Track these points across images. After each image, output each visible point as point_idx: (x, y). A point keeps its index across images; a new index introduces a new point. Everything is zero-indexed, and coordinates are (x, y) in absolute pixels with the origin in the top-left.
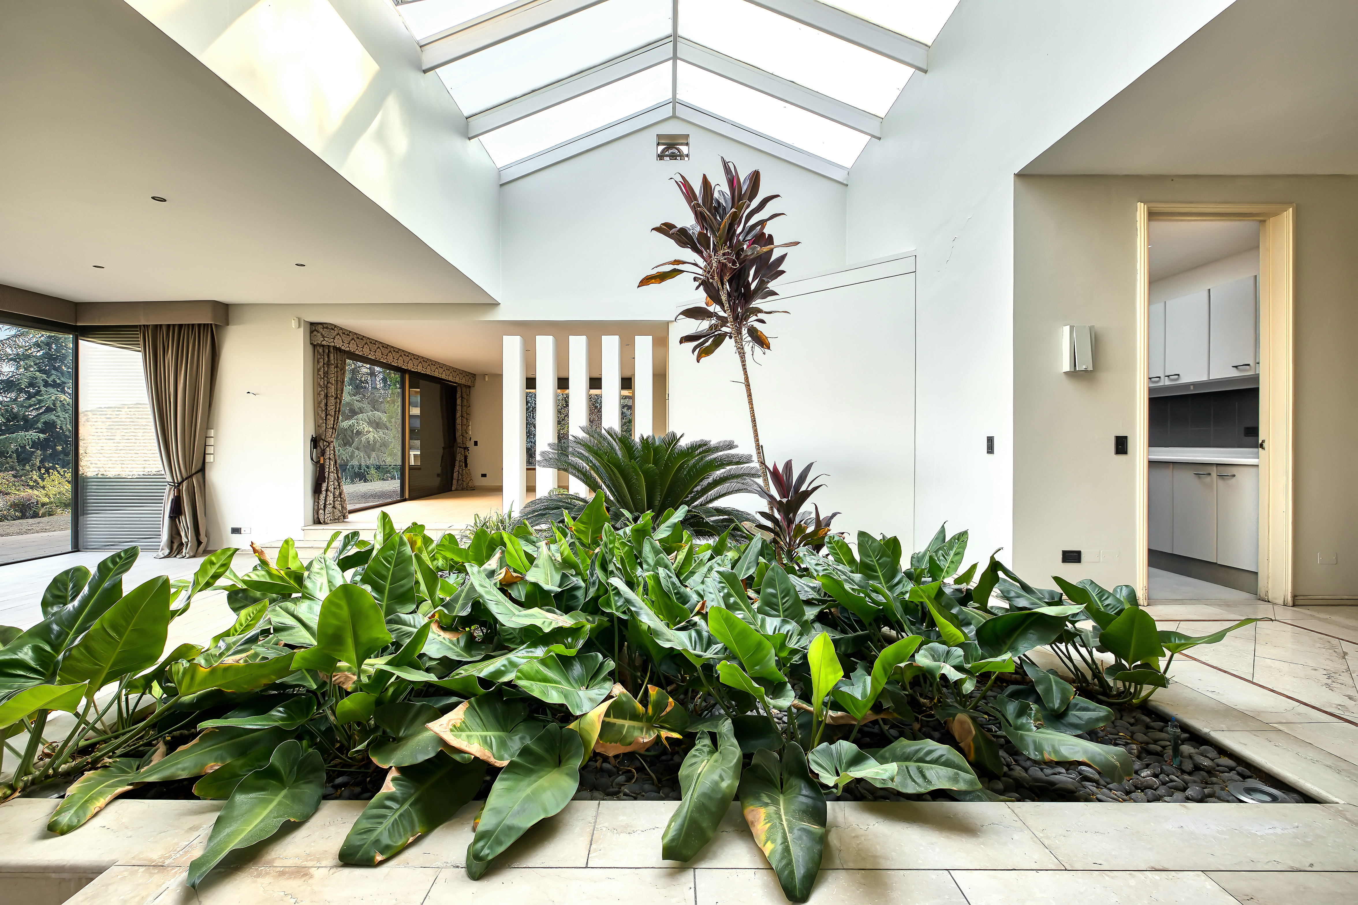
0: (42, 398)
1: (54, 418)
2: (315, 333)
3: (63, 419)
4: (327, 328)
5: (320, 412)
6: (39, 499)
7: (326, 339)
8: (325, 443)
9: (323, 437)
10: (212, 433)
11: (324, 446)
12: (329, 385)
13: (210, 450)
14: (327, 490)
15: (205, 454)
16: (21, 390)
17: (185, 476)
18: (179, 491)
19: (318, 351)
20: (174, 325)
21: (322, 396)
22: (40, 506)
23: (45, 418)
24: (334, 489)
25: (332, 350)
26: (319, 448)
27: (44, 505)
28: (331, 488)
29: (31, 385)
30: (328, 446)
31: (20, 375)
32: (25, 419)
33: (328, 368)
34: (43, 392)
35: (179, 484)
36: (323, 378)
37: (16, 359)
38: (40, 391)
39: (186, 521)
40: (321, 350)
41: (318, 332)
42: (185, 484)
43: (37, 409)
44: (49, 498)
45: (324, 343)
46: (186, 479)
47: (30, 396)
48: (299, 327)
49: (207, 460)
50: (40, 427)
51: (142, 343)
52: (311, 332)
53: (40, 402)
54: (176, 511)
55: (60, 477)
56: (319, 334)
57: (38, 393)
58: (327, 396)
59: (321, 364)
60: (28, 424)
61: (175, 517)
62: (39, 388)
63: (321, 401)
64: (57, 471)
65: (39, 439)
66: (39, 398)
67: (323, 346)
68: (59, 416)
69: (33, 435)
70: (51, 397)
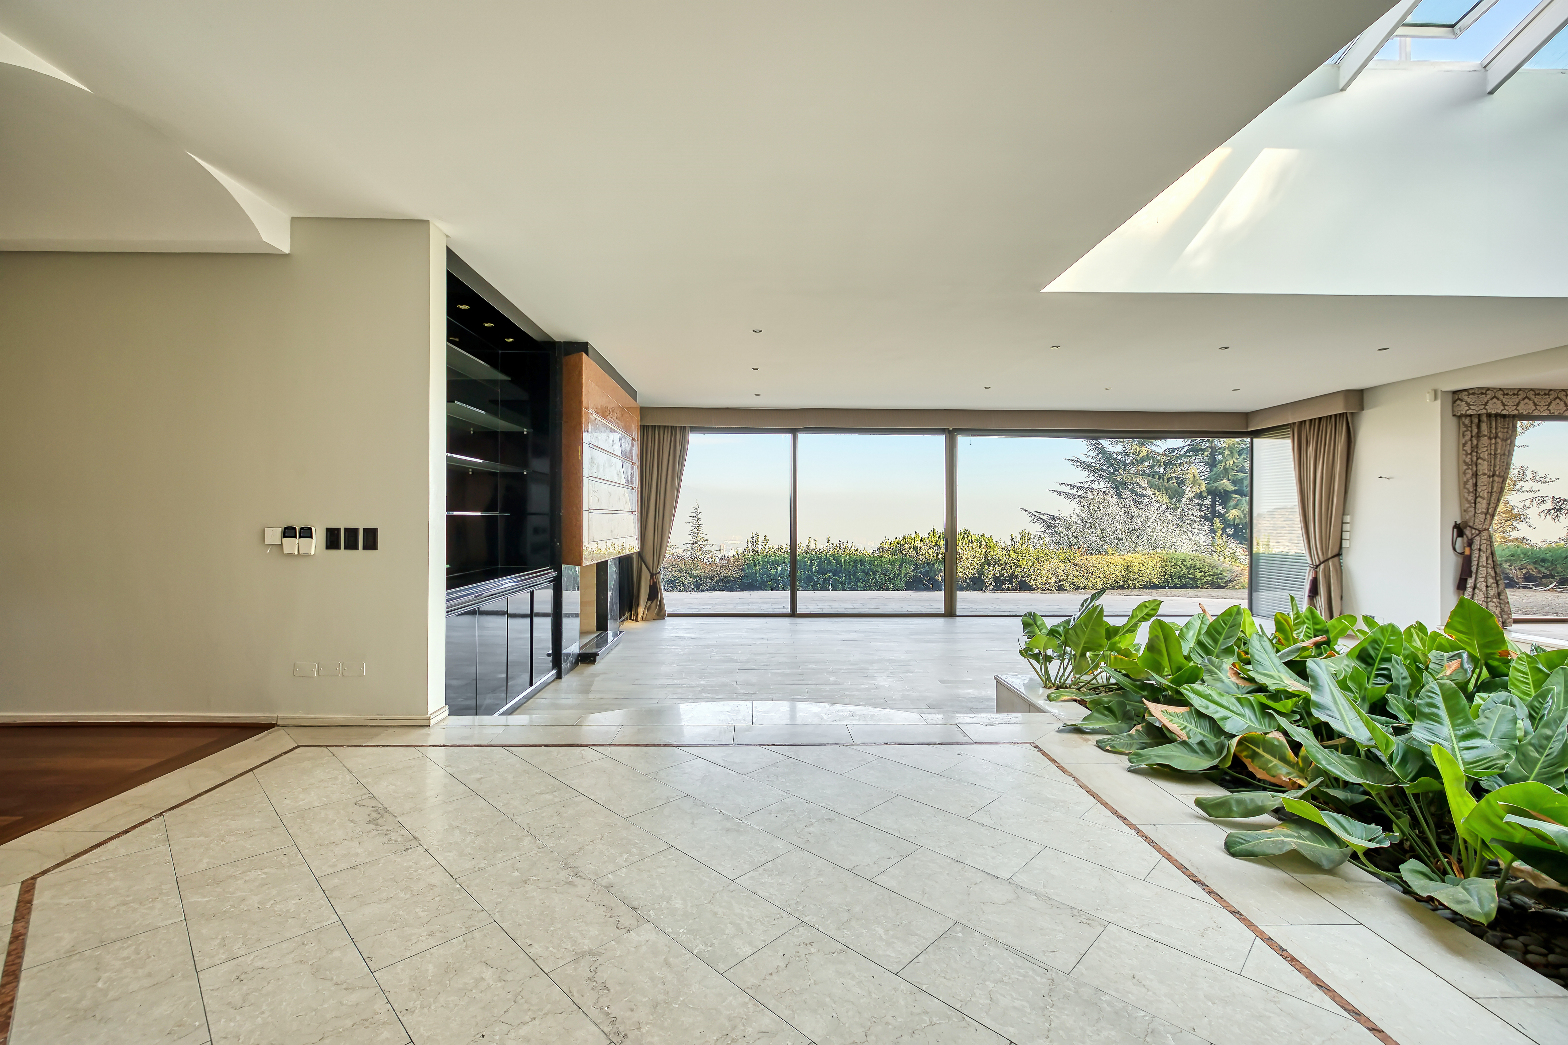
2: (1458, 402)
4: (1473, 394)
5: (1466, 495)
7: (1472, 407)
8: (1474, 531)
9: (1471, 524)
10: (1348, 519)
11: (1472, 534)
12: (1480, 461)
13: (1346, 535)
14: (1475, 588)
15: (1341, 539)
17: (1322, 559)
18: (1316, 573)
19: (1464, 423)
20: (1315, 419)
21: (1469, 476)
24: (1487, 586)
25: (1484, 418)
26: (1465, 536)
28: (1482, 585)
30: (1478, 535)
33: (1478, 441)
35: (1317, 566)
36: (1471, 454)
39: (1321, 600)
40: (1467, 421)
41: (1462, 400)
42: (1322, 567)
45: (1470, 412)
46: (1323, 562)
48: (1436, 399)
49: (1343, 546)
51: (1291, 435)
52: (1454, 402)
54: (1314, 592)
56: (1463, 403)
58: (1477, 475)
59: (1468, 437)
61: (1313, 597)
63: (1468, 481)
67: (1471, 416)
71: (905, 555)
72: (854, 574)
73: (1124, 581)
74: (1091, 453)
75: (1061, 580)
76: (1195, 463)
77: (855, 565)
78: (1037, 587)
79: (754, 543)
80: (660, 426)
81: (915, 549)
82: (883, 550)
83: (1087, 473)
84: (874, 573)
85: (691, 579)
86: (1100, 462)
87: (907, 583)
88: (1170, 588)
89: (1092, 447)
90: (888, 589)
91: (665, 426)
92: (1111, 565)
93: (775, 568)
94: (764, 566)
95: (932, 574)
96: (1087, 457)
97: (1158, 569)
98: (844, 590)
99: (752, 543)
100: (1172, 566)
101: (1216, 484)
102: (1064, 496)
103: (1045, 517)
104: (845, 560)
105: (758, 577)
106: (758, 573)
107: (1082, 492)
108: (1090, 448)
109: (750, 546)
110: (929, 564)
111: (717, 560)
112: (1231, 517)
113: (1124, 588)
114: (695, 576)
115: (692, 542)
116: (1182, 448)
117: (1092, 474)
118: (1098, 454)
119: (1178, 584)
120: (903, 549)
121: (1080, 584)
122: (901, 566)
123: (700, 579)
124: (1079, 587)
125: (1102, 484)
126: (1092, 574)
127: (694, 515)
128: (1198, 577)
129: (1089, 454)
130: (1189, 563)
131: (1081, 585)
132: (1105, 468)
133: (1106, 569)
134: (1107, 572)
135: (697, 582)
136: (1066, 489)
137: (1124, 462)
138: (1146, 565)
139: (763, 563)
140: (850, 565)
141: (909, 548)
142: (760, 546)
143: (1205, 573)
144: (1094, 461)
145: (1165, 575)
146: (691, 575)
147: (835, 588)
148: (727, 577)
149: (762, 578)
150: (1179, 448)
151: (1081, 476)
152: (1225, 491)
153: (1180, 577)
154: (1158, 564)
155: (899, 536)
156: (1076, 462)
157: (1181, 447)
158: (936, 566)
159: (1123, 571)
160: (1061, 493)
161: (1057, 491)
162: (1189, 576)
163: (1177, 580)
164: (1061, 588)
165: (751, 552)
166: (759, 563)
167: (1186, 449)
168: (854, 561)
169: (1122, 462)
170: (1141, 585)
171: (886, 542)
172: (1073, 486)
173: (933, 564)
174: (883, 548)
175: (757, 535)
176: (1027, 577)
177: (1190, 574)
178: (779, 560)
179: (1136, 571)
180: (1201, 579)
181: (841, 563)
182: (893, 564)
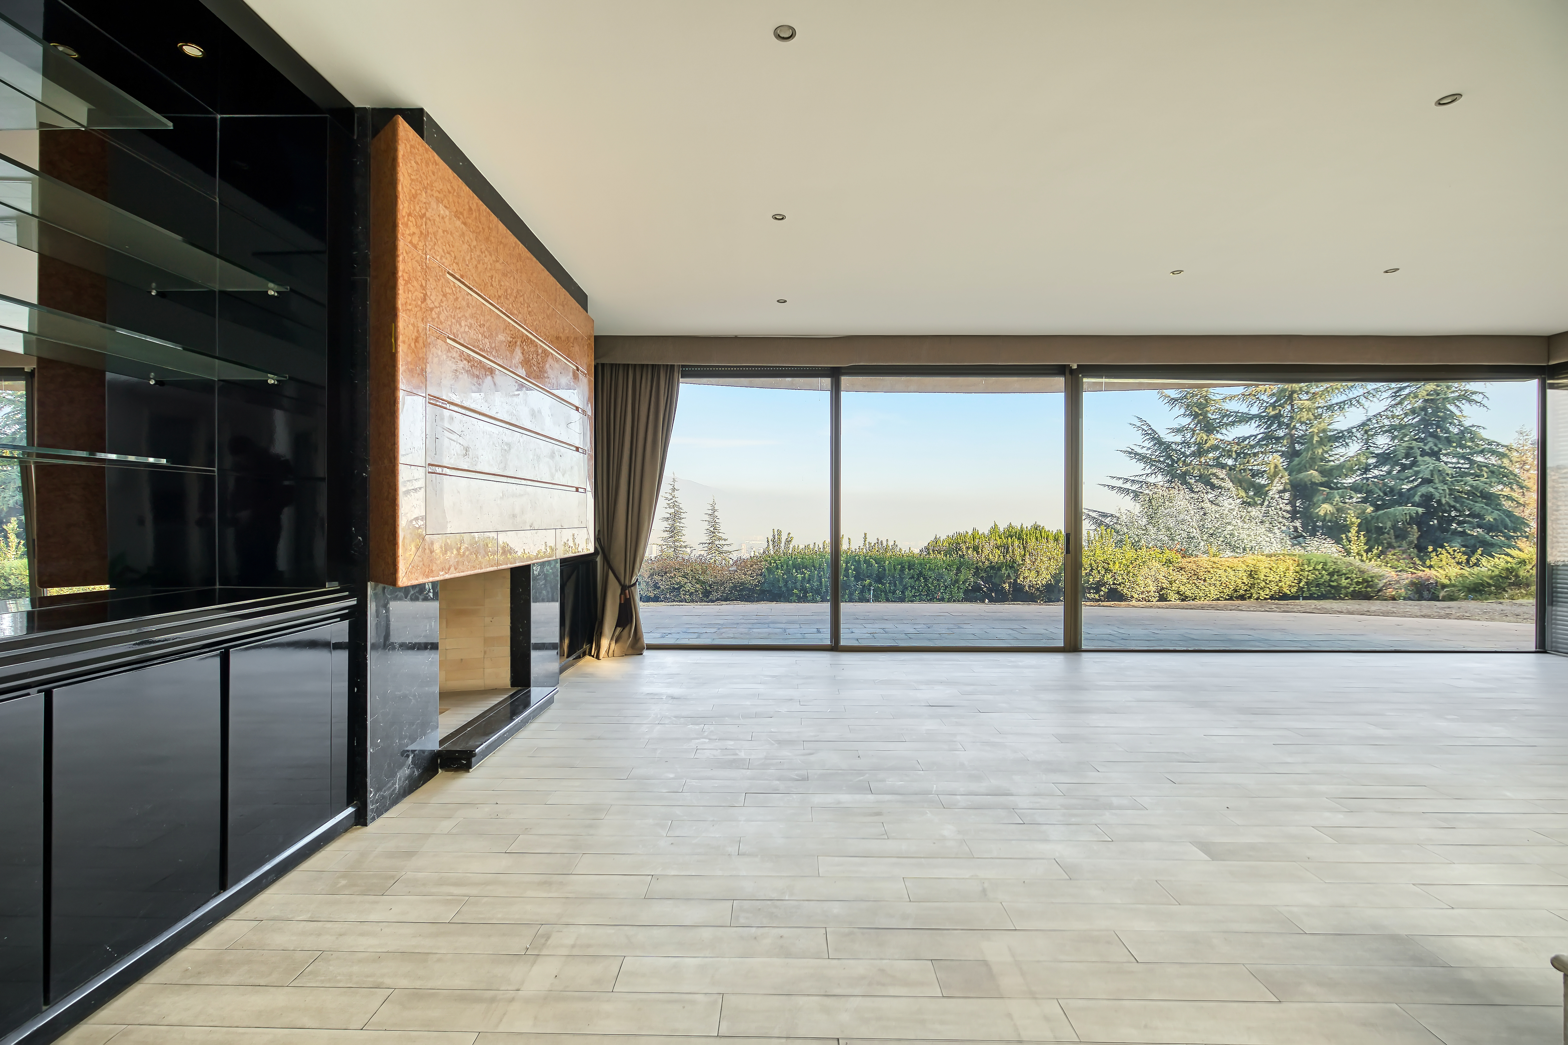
0: (1419, 469)
1: (1432, 490)
3: (1441, 492)
6: (1439, 580)
16: (1396, 463)
22: (1439, 587)
23: (1423, 490)
27: (1444, 586)
29: (1407, 456)
31: (1395, 446)
32: (1401, 494)
34: (1420, 463)
37: (1391, 430)
38: (1417, 461)
43: (1412, 481)
44: (1450, 580)
47: (1404, 467)
50: (1417, 500)
53: (1417, 473)
55: (1449, 556)
57: (1414, 463)
60: (1403, 498)
62: (1415, 458)
64: (1446, 550)
65: (1417, 513)
66: (1416, 469)
68: (1436, 488)
69: (1410, 509)
70: (1428, 467)
71: (962, 556)
72: (901, 579)
73: (1246, 590)
74: (1147, 444)
75: (1163, 589)
76: (1271, 452)
77: (902, 570)
78: (1132, 597)
79: (775, 540)
80: (635, 365)
81: (976, 549)
82: (933, 551)
83: (1142, 465)
84: (926, 579)
85: (698, 586)
86: (1156, 454)
87: (966, 592)
88: (1305, 598)
89: (1147, 437)
90: (942, 600)
91: (643, 365)
92: (1227, 568)
93: (803, 573)
94: (788, 572)
95: (996, 580)
96: (1142, 448)
97: (1291, 574)
98: (888, 600)
99: (774, 542)
100: (1309, 571)
101: (1302, 475)
102: (1116, 490)
103: (1094, 515)
104: (890, 563)
105: (781, 584)
106: (781, 579)
107: (1137, 486)
108: (1146, 438)
109: (771, 547)
110: (992, 568)
111: (731, 562)
112: (1322, 513)
113: (1245, 599)
114: (704, 583)
115: (708, 542)
116: (1256, 436)
117: (1149, 466)
118: (1155, 445)
119: (1315, 594)
120: (959, 550)
121: (1188, 593)
122: (959, 570)
123: (710, 586)
124: (1187, 597)
125: (1160, 477)
126: (1205, 580)
127: (710, 512)
128: (1344, 584)
129: (1144, 444)
130: (1331, 567)
131: (1190, 595)
132: (1162, 459)
133: (1224, 575)
134: (1224, 579)
135: (706, 589)
136: (1119, 483)
137: (1183, 453)
138: (1274, 570)
139: (787, 566)
140: (895, 569)
141: (968, 548)
142: (782, 545)
143: (1352, 580)
144: (1149, 452)
145: (1300, 583)
146: (698, 581)
147: (877, 599)
148: (742, 584)
149: (786, 585)
150: (1251, 436)
151: (1137, 468)
152: (1313, 483)
153: (1318, 585)
154: (1292, 568)
155: (951, 534)
156: (1130, 453)
157: (1253, 436)
158: (1003, 570)
159: (1244, 578)
160: (1113, 487)
161: (1109, 486)
162: (1332, 583)
163: (1314, 588)
164: (1162, 598)
165: (772, 553)
166: (782, 566)
167: (1259, 437)
168: (901, 564)
169: (1182, 453)
170: (1267, 595)
171: (936, 540)
172: (1126, 480)
173: (999, 569)
174: (933, 547)
175: (779, 532)
176: (1119, 584)
177: (1333, 581)
178: (807, 562)
179: (1262, 577)
180: (1346, 588)
181: (883, 566)
182: (949, 567)
